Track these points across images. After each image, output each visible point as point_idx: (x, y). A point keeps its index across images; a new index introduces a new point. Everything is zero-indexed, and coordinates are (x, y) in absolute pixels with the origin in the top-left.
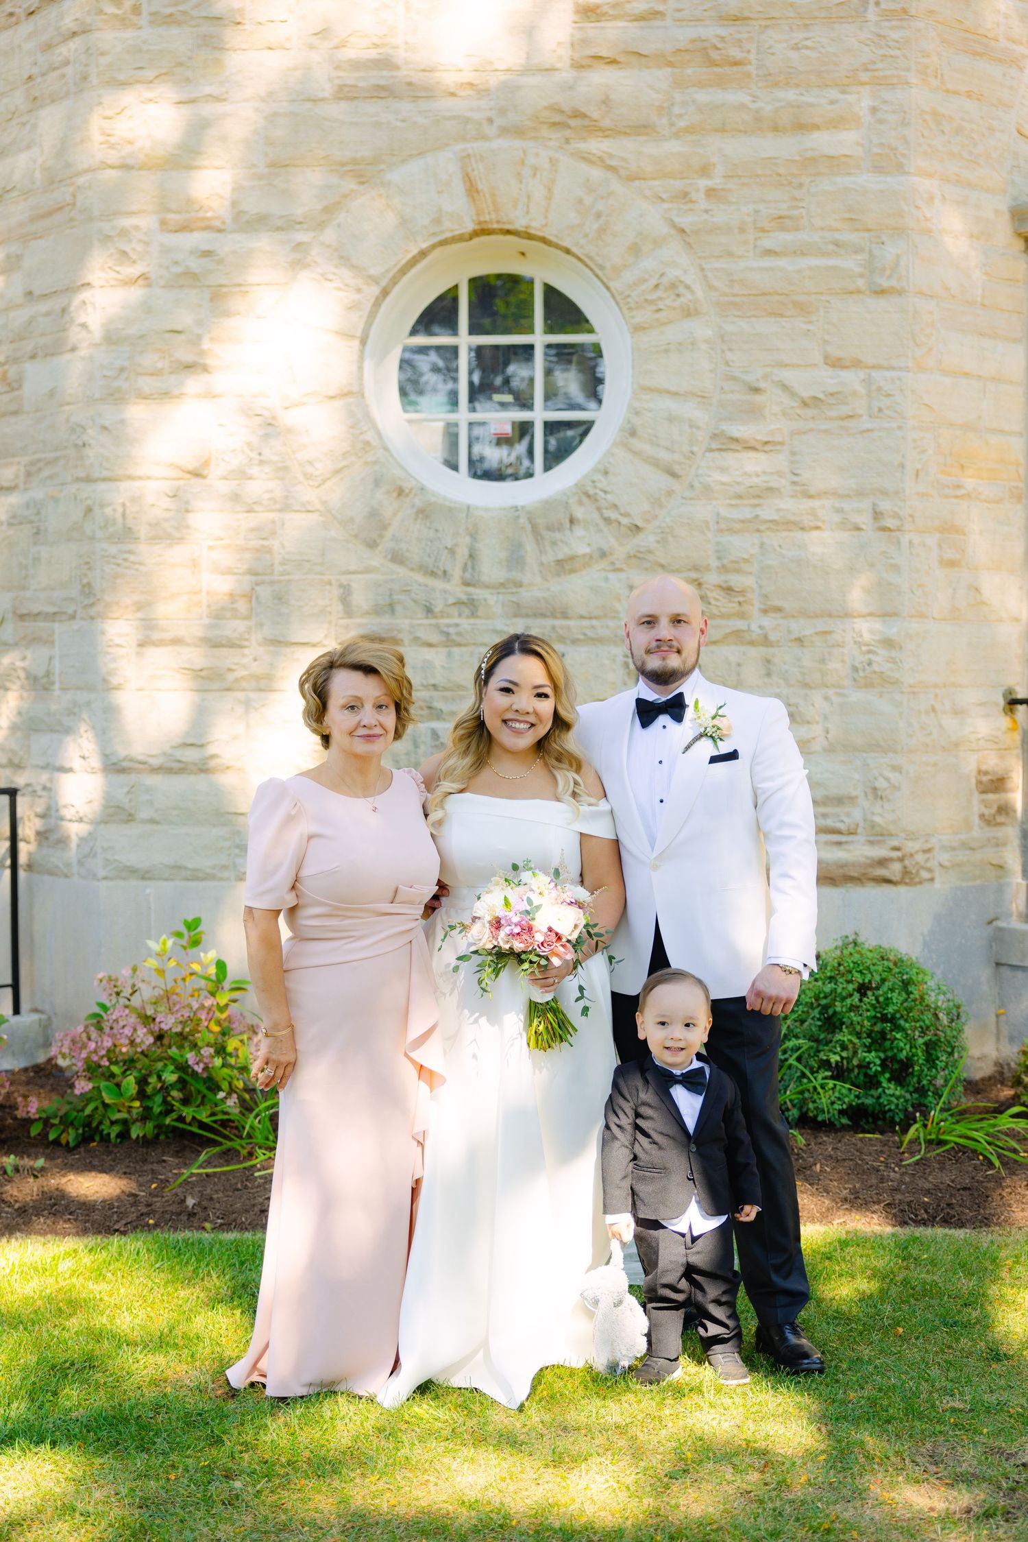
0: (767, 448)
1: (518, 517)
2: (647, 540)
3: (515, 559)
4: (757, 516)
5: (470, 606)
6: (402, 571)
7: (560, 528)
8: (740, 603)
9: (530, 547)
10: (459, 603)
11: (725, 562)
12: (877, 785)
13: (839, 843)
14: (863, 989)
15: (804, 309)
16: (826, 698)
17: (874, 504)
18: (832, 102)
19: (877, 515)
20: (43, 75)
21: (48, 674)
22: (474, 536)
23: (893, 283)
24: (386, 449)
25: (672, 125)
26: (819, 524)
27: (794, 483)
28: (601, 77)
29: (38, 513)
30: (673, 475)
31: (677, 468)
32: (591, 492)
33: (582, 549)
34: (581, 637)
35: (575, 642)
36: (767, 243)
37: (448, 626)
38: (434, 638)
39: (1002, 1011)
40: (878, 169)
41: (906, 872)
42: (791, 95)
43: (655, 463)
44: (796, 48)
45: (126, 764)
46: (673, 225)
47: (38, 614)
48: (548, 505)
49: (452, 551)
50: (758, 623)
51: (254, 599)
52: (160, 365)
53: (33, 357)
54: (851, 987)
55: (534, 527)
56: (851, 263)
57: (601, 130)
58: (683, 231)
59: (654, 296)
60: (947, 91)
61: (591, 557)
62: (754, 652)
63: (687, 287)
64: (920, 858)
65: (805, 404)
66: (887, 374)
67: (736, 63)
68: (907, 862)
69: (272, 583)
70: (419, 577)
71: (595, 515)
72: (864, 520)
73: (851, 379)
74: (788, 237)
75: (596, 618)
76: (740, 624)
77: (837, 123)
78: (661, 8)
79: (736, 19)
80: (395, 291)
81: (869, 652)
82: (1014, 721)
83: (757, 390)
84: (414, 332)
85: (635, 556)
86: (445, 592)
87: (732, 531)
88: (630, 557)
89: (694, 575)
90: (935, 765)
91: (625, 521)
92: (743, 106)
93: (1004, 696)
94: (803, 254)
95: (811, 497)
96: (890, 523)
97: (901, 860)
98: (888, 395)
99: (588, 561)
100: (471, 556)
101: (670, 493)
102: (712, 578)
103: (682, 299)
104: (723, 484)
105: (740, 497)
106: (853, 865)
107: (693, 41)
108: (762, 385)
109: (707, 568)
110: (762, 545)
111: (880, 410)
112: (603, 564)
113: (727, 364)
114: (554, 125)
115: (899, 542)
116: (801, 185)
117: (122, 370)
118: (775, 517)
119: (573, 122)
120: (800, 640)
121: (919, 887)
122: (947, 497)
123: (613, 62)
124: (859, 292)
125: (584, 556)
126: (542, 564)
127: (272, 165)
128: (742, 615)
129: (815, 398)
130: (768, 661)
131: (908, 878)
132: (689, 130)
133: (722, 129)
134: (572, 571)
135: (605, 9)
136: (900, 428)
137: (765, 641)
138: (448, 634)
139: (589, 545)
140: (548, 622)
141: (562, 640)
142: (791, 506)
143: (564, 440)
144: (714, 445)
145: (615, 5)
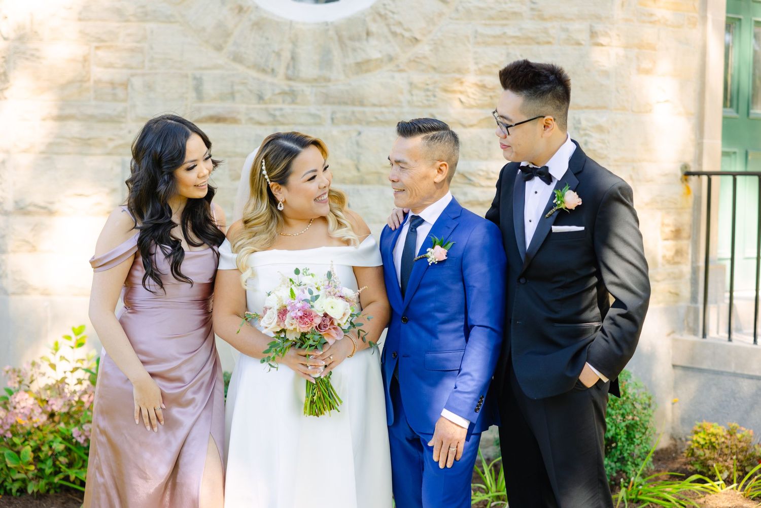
1: (327, 30)
2: (424, 49)
3: (326, 61)
4: (505, 33)
5: (292, 95)
6: (240, 68)
7: (359, 39)
8: (491, 97)
9: (336, 53)
10: (284, 93)
11: (481, 66)
17: (591, 26)
19: (593, 34)
22: (294, 42)
26: (551, 40)
27: (532, 9)
32: (383, 12)
33: (375, 55)
34: (373, 120)
35: (369, 123)
37: (275, 110)
38: (264, 118)
39: (677, 399)
45: (31, 208)
48: (350, 21)
49: (278, 55)
51: (129, 88)
55: (340, 38)
61: (381, 61)
69: (143, 75)
70: (253, 73)
71: (385, 30)
72: (584, 37)
75: (385, 106)
81: (586, 135)
82: (688, 189)
85: (414, 61)
86: (272, 84)
87: (486, 44)
88: (410, 61)
89: (457, 76)
91: (407, 34)
93: (682, 169)
95: (542, 18)
96: (602, 39)
99: (379, 63)
100: (293, 58)
101: (441, 15)
102: (471, 78)
104: (480, 8)
105: (492, 18)
109: (468, 71)
112: (391, 66)
118: (518, 34)
122: (643, 22)
125: (377, 60)
126: (345, 65)
134: (368, 71)
138: (274, 116)
139: (380, 52)
140: (349, 109)
141: (359, 122)
142: (530, 26)
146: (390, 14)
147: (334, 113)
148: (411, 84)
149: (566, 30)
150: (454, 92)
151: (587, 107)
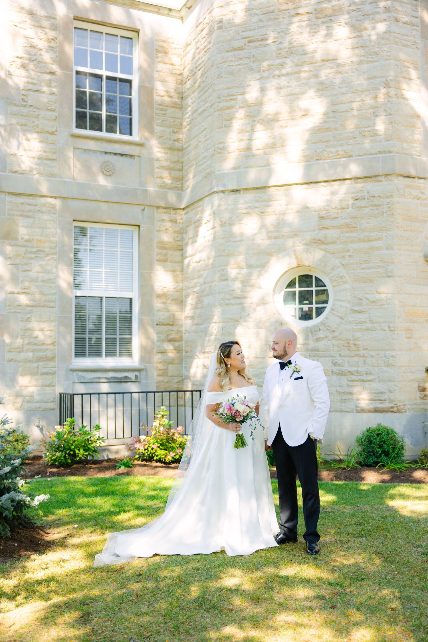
0: (363, 312)
1: (308, 329)
2: (337, 334)
3: (307, 338)
4: (361, 328)
7: (317, 331)
8: (358, 347)
9: (310, 336)
11: (354, 338)
12: (391, 389)
13: (382, 403)
14: (378, 435)
15: (371, 281)
16: (378, 369)
17: (389, 325)
18: (376, 235)
19: (389, 327)
23: (391, 274)
24: (279, 314)
25: (340, 241)
27: (370, 320)
28: (324, 232)
29: (206, 330)
30: (342, 319)
31: (343, 317)
32: (324, 323)
33: (322, 336)
35: (321, 357)
36: (363, 267)
39: (427, 444)
40: (387, 249)
41: (398, 410)
42: (367, 234)
43: (338, 316)
44: (368, 223)
46: (341, 263)
48: (314, 326)
50: (362, 352)
51: (250, 348)
52: (230, 298)
53: (205, 296)
54: (375, 434)
55: (311, 331)
56: (381, 270)
57: (325, 243)
58: (343, 264)
59: (337, 279)
60: (405, 230)
61: (324, 337)
62: (362, 359)
63: (345, 277)
64: (402, 407)
65: (372, 302)
66: (391, 295)
67: (355, 227)
68: (398, 407)
69: (254, 344)
71: (325, 328)
72: (386, 328)
73: (382, 296)
74: (367, 265)
75: (325, 351)
76: (358, 352)
77: (377, 239)
78: (337, 216)
79: (354, 218)
80: (281, 280)
81: (388, 358)
83: (361, 299)
84: (286, 288)
87: (356, 331)
88: (333, 337)
89: (347, 341)
90: (406, 385)
91: (331, 329)
92: (356, 237)
93: (425, 369)
94: (371, 269)
95: (373, 323)
96: (392, 329)
97: (397, 407)
98: (391, 300)
99: (323, 339)
101: (342, 323)
102: (351, 342)
103: (343, 280)
104: (353, 321)
105: (357, 324)
106: (385, 408)
107: (345, 223)
108: (362, 298)
109: (350, 340)
110: (363, 334)
111: (389, 303)
112: (327, 339)
113: (354, 294)
114: (314, 243)
115: (394, 333)
116: (370, 253)
117: (222, 299)
118: (365, 328)
119: (319, 242)
120: (372, 356)
121: (402, 414)
122: (407, 322)
123: (327, 228)
124: (384, 277)
126: (313, 339)
127: (254, 254)
128: (358, 350)
129: (374, 301)
130: (365, 361)
131: (399, 411)
132: (344, 242)
133: (352, 242)
134: (320, 341)
135: (325, 217)
136: (394, 307)
137: (364, 356)
140: (315, 352)
141: (318, 356)
142: (369, 325)
143: (319, 311)
144: (351, 312)
145: (327, 216)
146: (326, 324)
147: (310, 354)
148: (333, 344)
149: (380, 326)
150: (346, 346)
151: (388, 350)
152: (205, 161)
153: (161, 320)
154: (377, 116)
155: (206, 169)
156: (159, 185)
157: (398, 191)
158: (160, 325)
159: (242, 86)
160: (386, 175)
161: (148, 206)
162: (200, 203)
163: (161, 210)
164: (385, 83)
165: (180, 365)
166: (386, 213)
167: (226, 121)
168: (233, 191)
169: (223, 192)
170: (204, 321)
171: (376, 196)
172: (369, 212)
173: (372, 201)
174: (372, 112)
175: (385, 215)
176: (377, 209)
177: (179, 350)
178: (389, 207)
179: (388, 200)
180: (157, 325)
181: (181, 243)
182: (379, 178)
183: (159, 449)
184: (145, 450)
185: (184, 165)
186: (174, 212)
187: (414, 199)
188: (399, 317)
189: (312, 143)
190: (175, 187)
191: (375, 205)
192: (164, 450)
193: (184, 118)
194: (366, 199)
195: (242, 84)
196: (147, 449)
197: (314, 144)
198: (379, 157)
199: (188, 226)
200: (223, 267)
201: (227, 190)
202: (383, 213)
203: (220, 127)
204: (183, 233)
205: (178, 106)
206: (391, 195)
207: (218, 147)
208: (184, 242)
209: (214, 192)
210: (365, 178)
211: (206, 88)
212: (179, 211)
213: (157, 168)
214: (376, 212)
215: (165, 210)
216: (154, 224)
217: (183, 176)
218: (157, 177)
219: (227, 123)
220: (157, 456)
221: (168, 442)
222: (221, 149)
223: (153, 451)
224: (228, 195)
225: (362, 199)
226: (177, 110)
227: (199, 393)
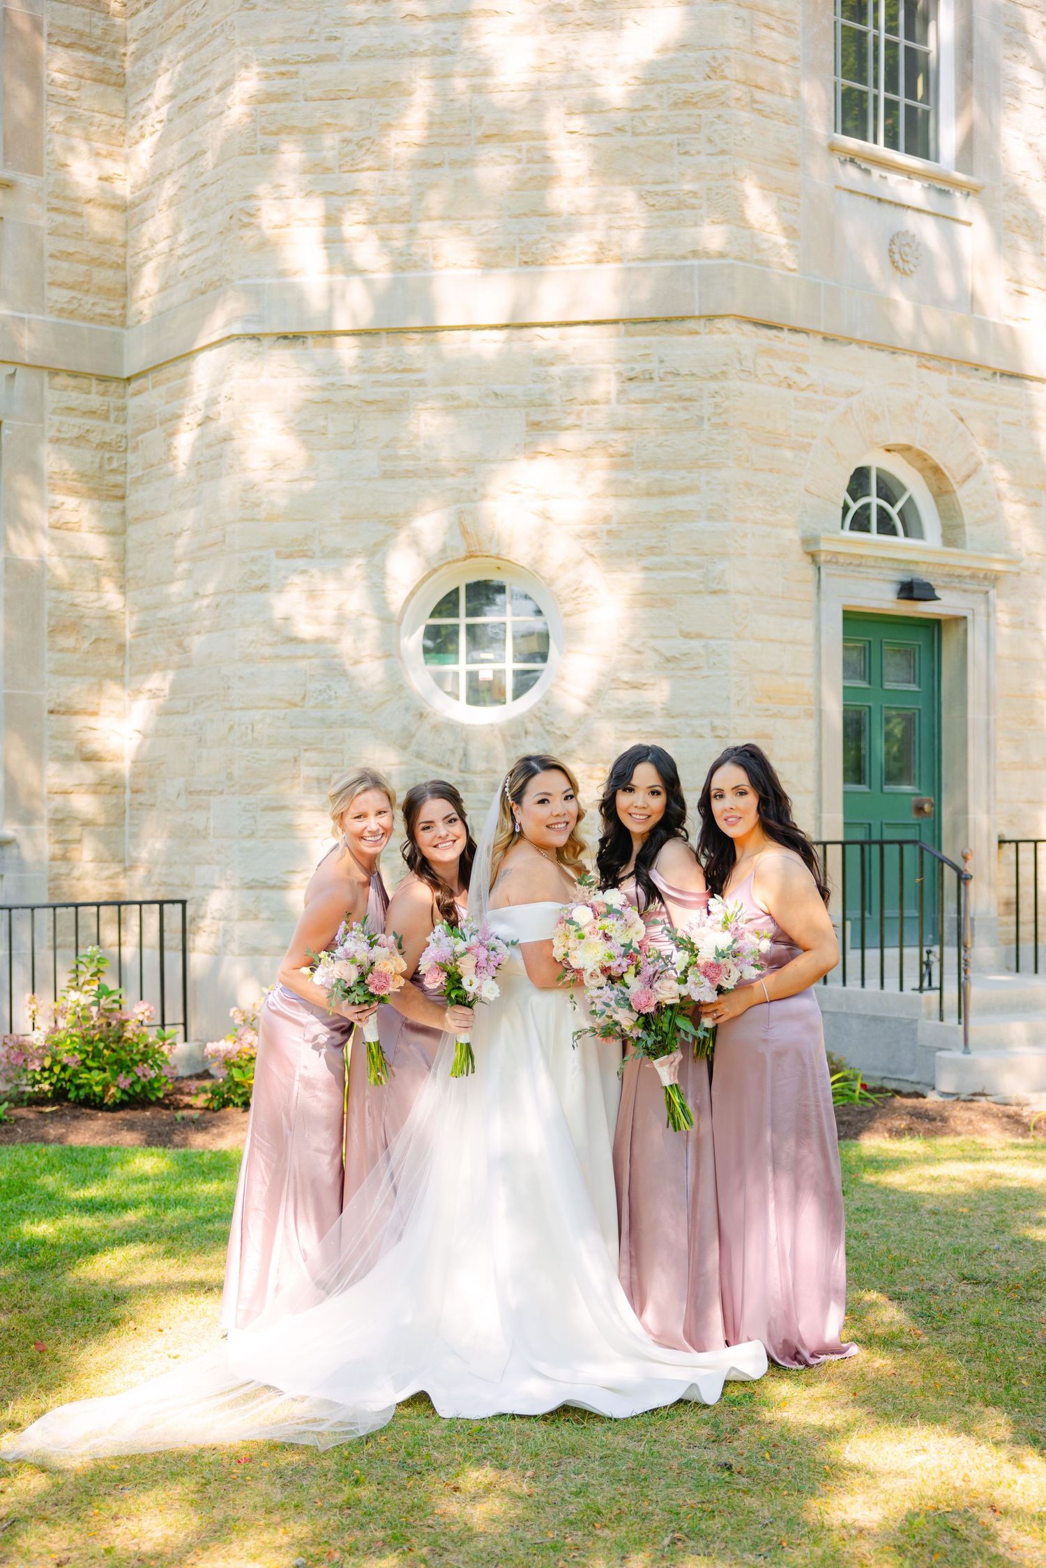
0: (646, 687)
1: (493, 731)
2: (572, 744)
3: (492, 756)
4: (640, 729)
6: (422, 764)
7: (519, 737)
9: (501, 749)
15: (667, 603)
17: (712, 722)
18: (683, 478)
19: (714, 728)
20: (206, 462)
21: (206, 828)
22: (466, 742)
23: (720, 587)
25: (586, 492)
27: (662, 708)
29: (201, 728)
30: (588, 704)
31: (590, 700)
32: (538, 714)
36: (645, 563)
40: (710, 518)
42: (657, 474)
43: (577, 697)
44: (660, 446)
45: (253, 884)
46: (587, 552)
47: (200, 791)
48: (513, 721)
49: (453, 751)
52: (275, 639)
53: (198, 633)
55: (503, 737)
56: (695, 575)
57: (543, 496)
58: (592, 556)
59: (574, 596)
60: (756, 470)
63: (596, 590)
65: (668, 660)
66: (719, 642)
67: (624, 456)
70: (433, 767)
71: (541, 729)
72: (706, 731)
73: (696, 644)
74: (657, 559)
77: (685, 491)
78: (578, 423)
79: (624, 429)
80: (419, 593)
83: (639, 652)
84: (432, 615)
85: (565, 754)
91: (558, 732)
92: (628, 482)
94: (666, 569)
95: (672, 717)
96: (720, 733)
98: (719, 655)
100: (465, 755)
101: (586, 715)
103: (593, 597)
104: (619, 709)
105: (629, 717)
107: (598, 443)
108: (641, 649)
111: (714, 664)
114: (514, 493)
116: (664, 528)
117: (252, 642)
118: (651, 730)
119: (526, 492)
122: (759, 716)
123: (549, 455)
124: (700, 592)
126: (508, 759)
127: (343, 518)
129: (674, 657)
132: (596, 495)
133: (616, 495)
135: (544, 423)
136: (727, 675)
139: (537, 747)
142: (660, 722)
143: (524, 682)
144: (613, 686)
145: (549, 422)
146: (544, 716)
149: (689, 725)
152: (199, 246)
153: (62, 699)
154: (686, 153)
155: (203, 270)
156: (59, 306)
157: (740, 361)
158: (58, 712)
159: (313, 37)
160: (710, 318)
161: (26, 365)
162: (182, 366)
163: (61, 380)
164: (711, 67)
165: (115, 829)
166: (709, 419)
167: (265, 134)
168: (285, 337)
169: (254, 337)
170: (195, 704)
171: (683, 371)
172: (663, 416)
173: (672, 386)
174: (676, 142)
175: (706, 425)
176: (686, 409)
177: (115, 787)
178: (717, 406)
179: (714, 386)
180: (51, 712)
181: (119, 479)
182: (691, 325)
183: (82, 1068)
184: (44, 1069)
185: (131, 252)
186: (102, 387)
187: (779, 385)
188: (738, 702)
189: (510, 217)
190: (104, 315)
191: (681, 398)
192: (99, 1069)
193: (132, 113)
194: (657, 379)
195: (311, 31)
196: (51, 1069)
197: (515, 220)
198: (692, 266)
199: (143, 431)
200: (255, 553)
201: (267, 335)
202: (702, 418)
203: (249, 151)
204: (126, 450)
205: (113, 79)
206: (723, 373)
207: (241, 209)
208: (129, 476)
209: (229, 337)
210: (653, 321)
211: (204, 36)
212: (114, 385)
213: (52, 256)
214: (683, 415)
215: (72, 382)
216: (41, 420)
217: (126, 284)
218: (51, 284)
219: (270, 140)
220: (78, 1087)
221: (107, 1047)
222: (251, 215)
223: (66, 1075)
224: (270, 348)
225: (645, 380)
226: (110, 89)
227: (179, 906)
